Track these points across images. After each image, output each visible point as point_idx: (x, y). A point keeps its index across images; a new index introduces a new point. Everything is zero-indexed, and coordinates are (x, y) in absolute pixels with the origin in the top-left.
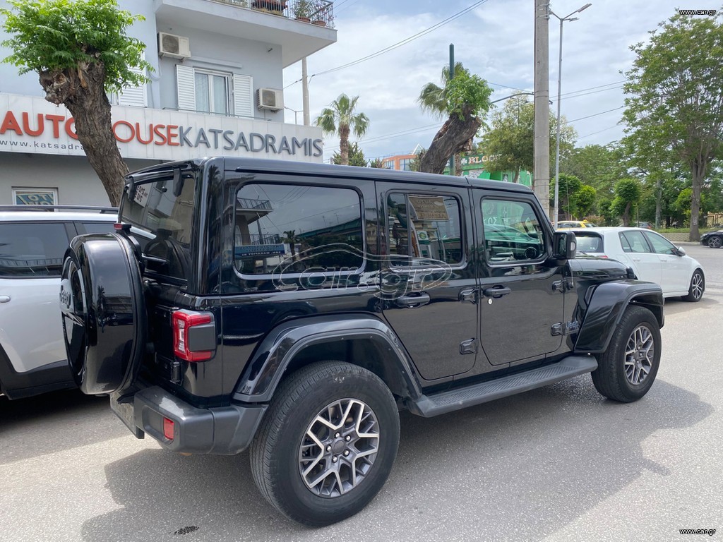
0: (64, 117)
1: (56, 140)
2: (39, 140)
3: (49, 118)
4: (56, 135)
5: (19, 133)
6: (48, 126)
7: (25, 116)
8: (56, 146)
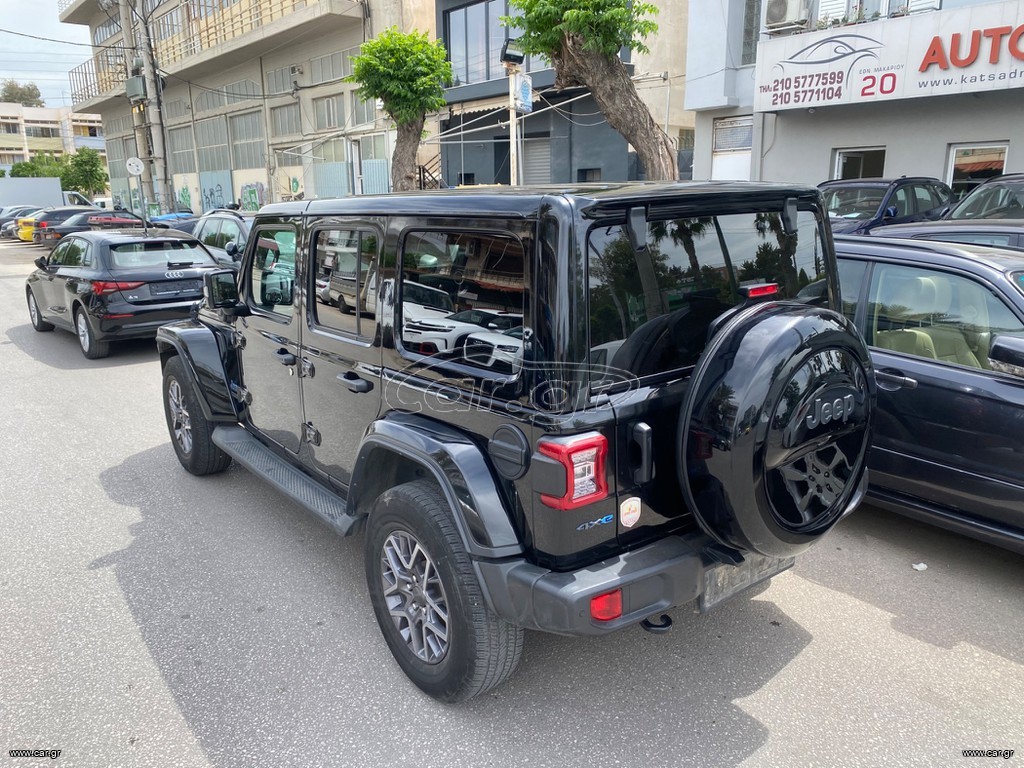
0: (1010, 28)
1: (994, 67)
2: (969, 73)
3: (989, 33)
4: (994, 59)
5: (945, 67)
6: (986, 45)
7: (956, 39)
8: (992, 77)
